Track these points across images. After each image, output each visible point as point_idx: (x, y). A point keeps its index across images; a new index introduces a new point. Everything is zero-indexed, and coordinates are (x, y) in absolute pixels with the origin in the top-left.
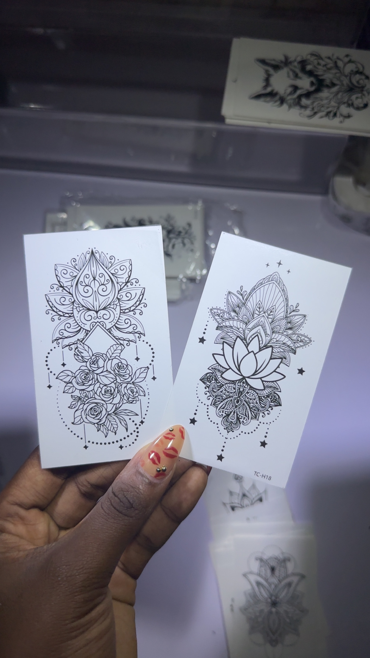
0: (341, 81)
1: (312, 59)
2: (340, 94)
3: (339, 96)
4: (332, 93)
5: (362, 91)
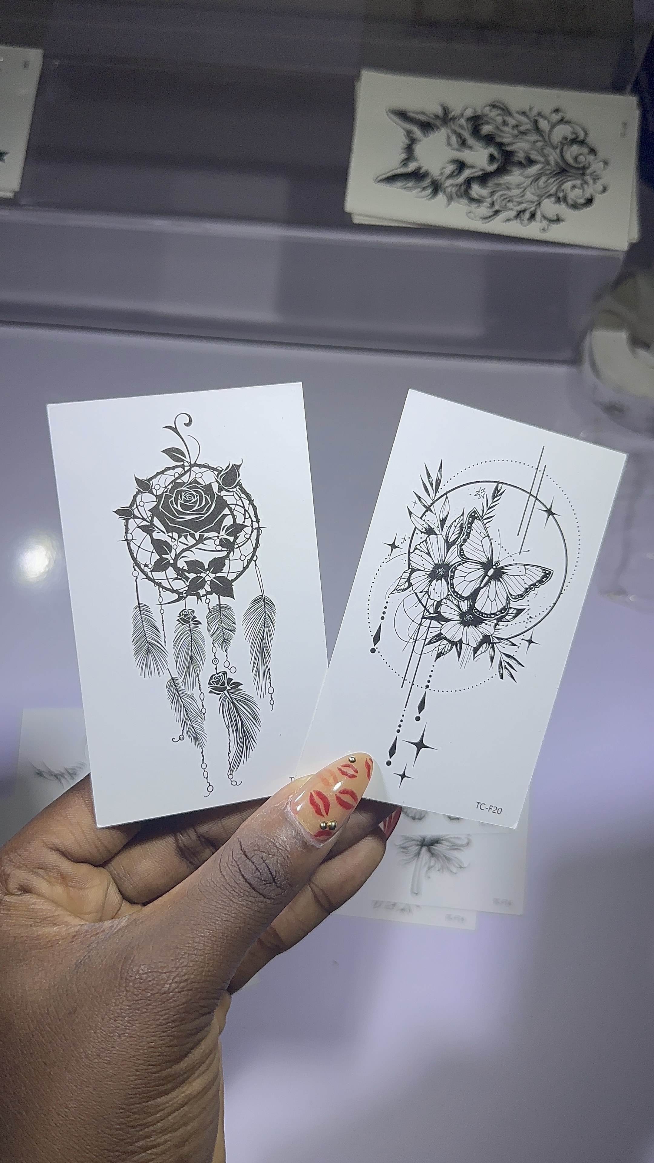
0: (544, 155)
1: (493, 113)
2: (543, 179)
3: (542, 182)
4: (527, 177)
5: (584, 174)
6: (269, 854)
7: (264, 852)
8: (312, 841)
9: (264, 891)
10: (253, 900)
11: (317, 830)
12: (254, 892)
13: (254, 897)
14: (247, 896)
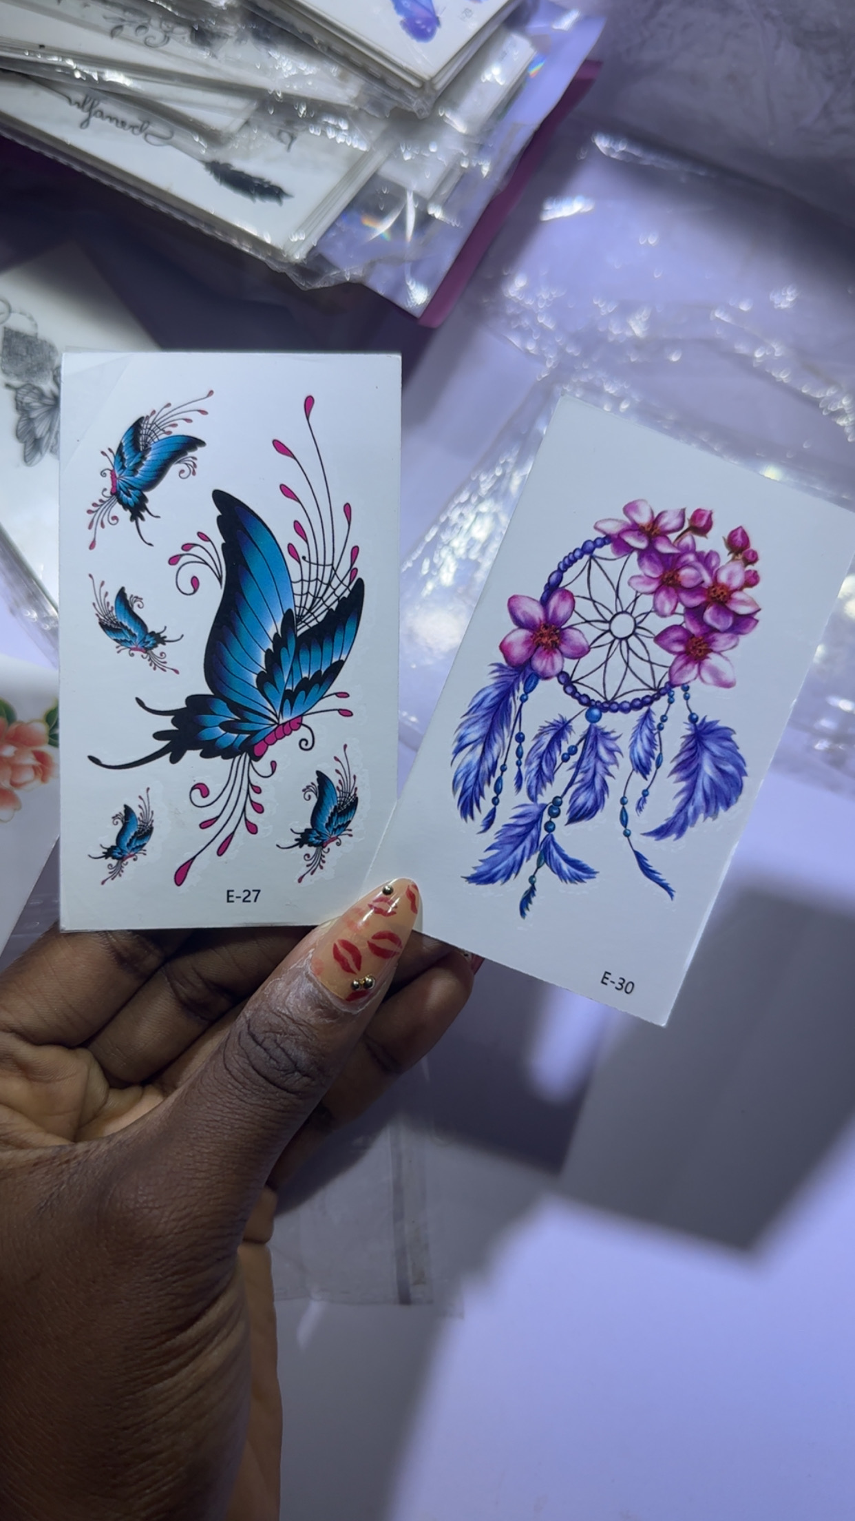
6: (285, 1034)
7: (278, 1033)
8: (345, 1009)
9: (286, 1083)
10: (272, 1096)
11: (348, 991)
12: (272, 1086)
13: (273, 1093)
14: (263, 1092)
